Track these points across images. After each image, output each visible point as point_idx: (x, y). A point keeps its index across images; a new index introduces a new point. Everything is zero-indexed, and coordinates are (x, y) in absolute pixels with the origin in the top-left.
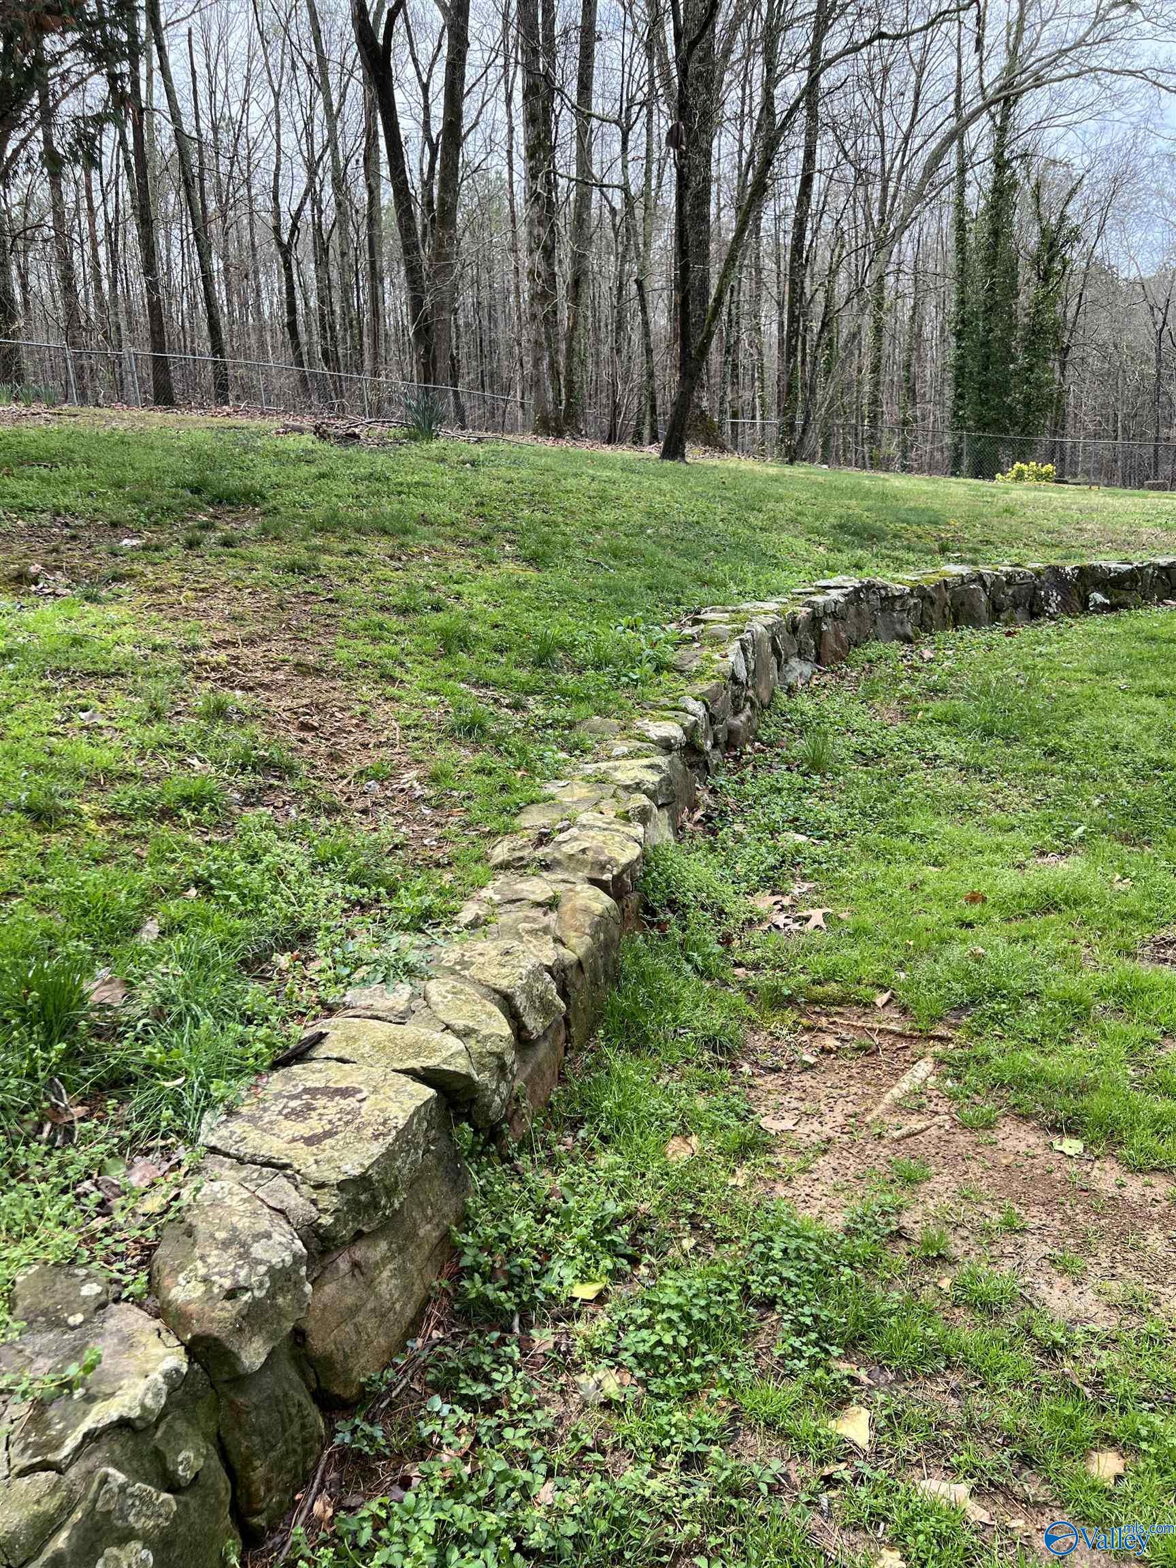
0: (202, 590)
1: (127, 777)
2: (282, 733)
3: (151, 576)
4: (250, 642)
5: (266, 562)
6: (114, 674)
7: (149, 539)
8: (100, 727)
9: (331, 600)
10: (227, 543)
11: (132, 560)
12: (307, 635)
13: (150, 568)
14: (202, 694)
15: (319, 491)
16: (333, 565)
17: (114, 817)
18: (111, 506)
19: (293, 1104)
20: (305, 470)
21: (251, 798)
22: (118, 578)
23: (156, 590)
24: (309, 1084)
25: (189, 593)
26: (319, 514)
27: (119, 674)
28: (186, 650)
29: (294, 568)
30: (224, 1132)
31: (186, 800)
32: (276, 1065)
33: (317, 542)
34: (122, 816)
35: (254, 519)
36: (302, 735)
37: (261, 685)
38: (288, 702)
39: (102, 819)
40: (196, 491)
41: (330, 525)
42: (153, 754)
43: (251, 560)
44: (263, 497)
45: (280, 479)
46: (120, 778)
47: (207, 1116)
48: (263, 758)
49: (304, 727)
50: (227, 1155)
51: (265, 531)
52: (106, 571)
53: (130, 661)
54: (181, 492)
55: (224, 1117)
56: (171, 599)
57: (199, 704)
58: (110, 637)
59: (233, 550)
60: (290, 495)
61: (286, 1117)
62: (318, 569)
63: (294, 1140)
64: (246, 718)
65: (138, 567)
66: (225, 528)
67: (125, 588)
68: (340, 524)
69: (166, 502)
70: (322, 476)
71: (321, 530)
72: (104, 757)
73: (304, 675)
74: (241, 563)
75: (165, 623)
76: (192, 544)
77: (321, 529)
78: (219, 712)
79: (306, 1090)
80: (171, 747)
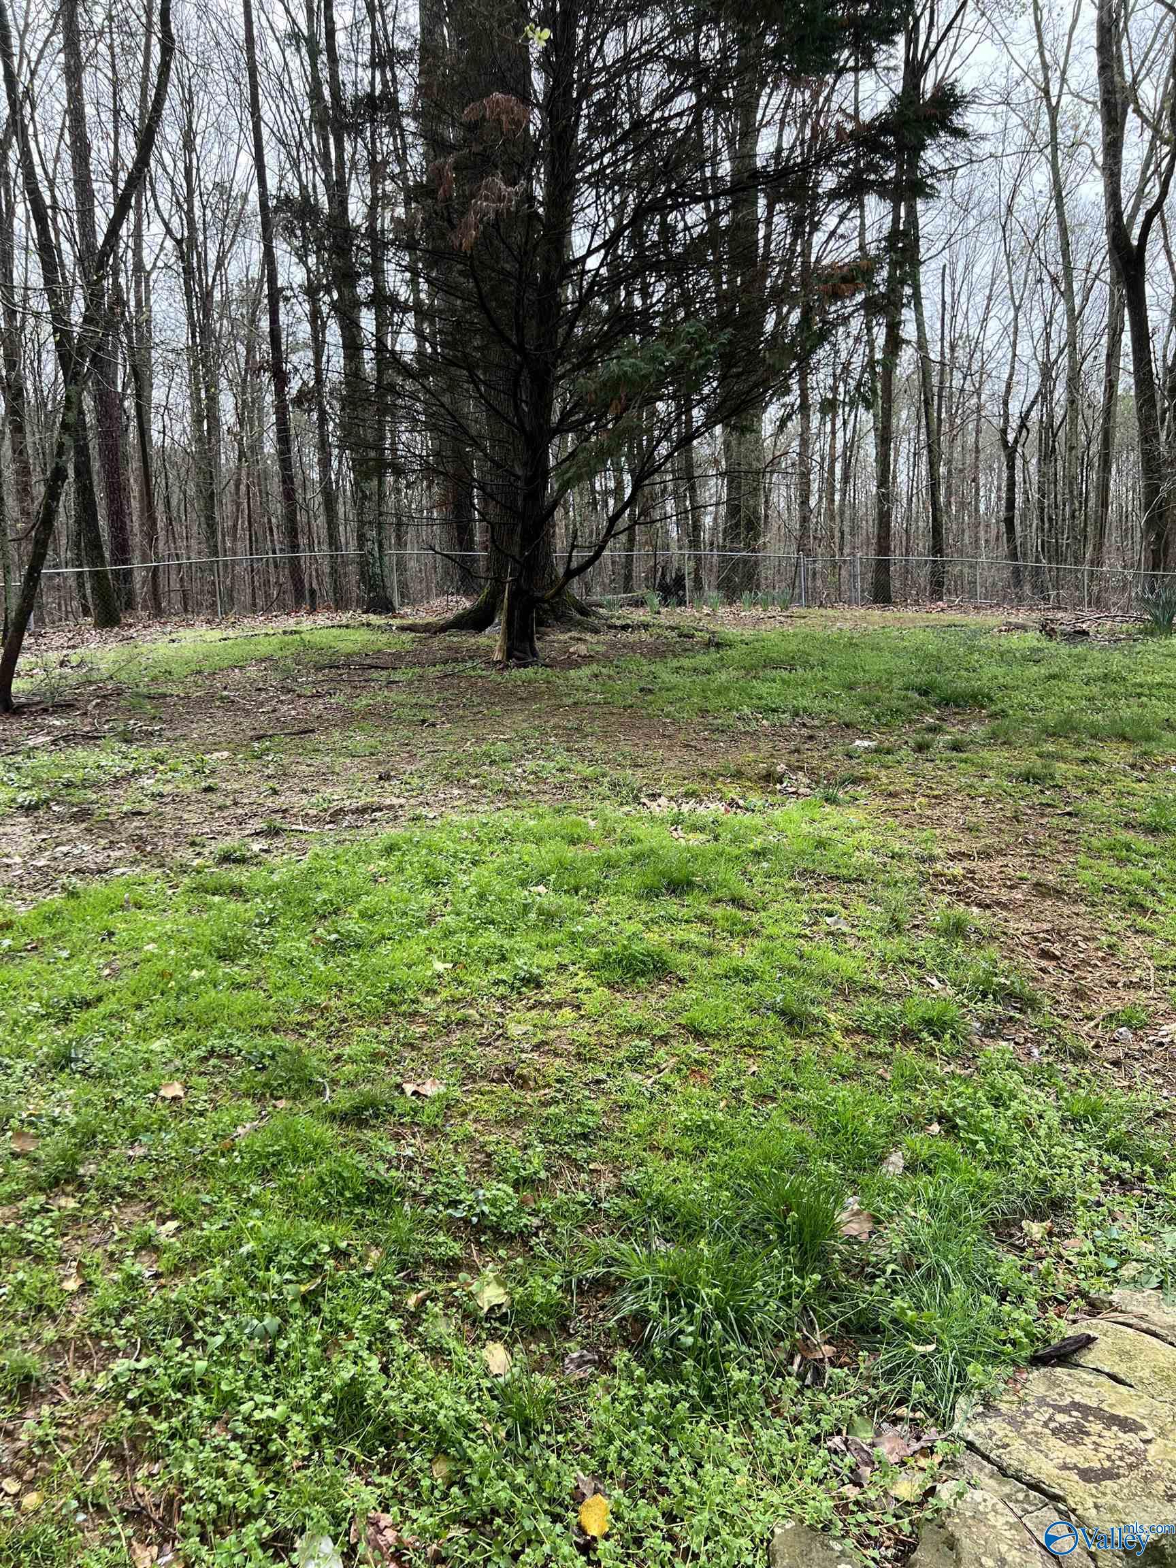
0: (935, 797)
1: (870, 990)
2: (1022, 960)
3: (885, 780)
4: (986, 855)
5: (998, 769)
6: (856, 880)
7: (881, 742)
8: (844, 934)
9: (1069, 814)
10: (956, 747)
11: (867, 763)
12: (1045, 851)
13: (884, 772)
14: (940, 908)
15: (1050, 694)
16: (1069, 774)
17: (858, 1030)
18: (845, 708)
19: (1061, 1418)
20: (1034, 671)
21: (992, 1029)
22: (856, 781)
23: (890, 795)
24: (1077, 1398)
25: (923, 800)
26: (1051, 718)
27: (860, 880)
28: (923, 860)
29: (1027, 777)
30: (980, 1427)
31: (928, 1023)
32: (1037, 1361)
33: (1050, 747)
34: (866, 1032)
35: (981, 722)
36: (1044, 963)
37: (998, 903)
38: (1026, 925)
39: (847, 1032)
40: (924, 693)
41: (1064, 729)
42: (894, 968)
43: (982, 767)
44: (991, 700)
45: (1008, 681)
46: (863, 990)
47: (962, 1400)
48: (1002, 987)
49: (1045, 954)
50: (987, 1458)
51: (994, 735)
52: (842, 773)
53: (869, 867)
54: (910, 694)
55: (980, 1409)
56: (905, 805)
57: (937, 918)
58: (851, 841)
59: (964, 755)
60: (1020, 697)
61: (1054, 1432)
62: (1053, 779)
63: (1065, 1467)
64: (985, 938)
65: (872, 771)
66: (953, 732)
67: (861, 791)
68: (1074, 729)
69: (896, 703)
70: (1052, 677)
71: (1054, 734)
72: (849, 966)
73: (1043, 896)
74: (972, 769)
75: (901, 831)
76: (921, 748)
77: (1052, 733)
78: (957, 929)
79: (1076, 1406)
80: (912, 963)
